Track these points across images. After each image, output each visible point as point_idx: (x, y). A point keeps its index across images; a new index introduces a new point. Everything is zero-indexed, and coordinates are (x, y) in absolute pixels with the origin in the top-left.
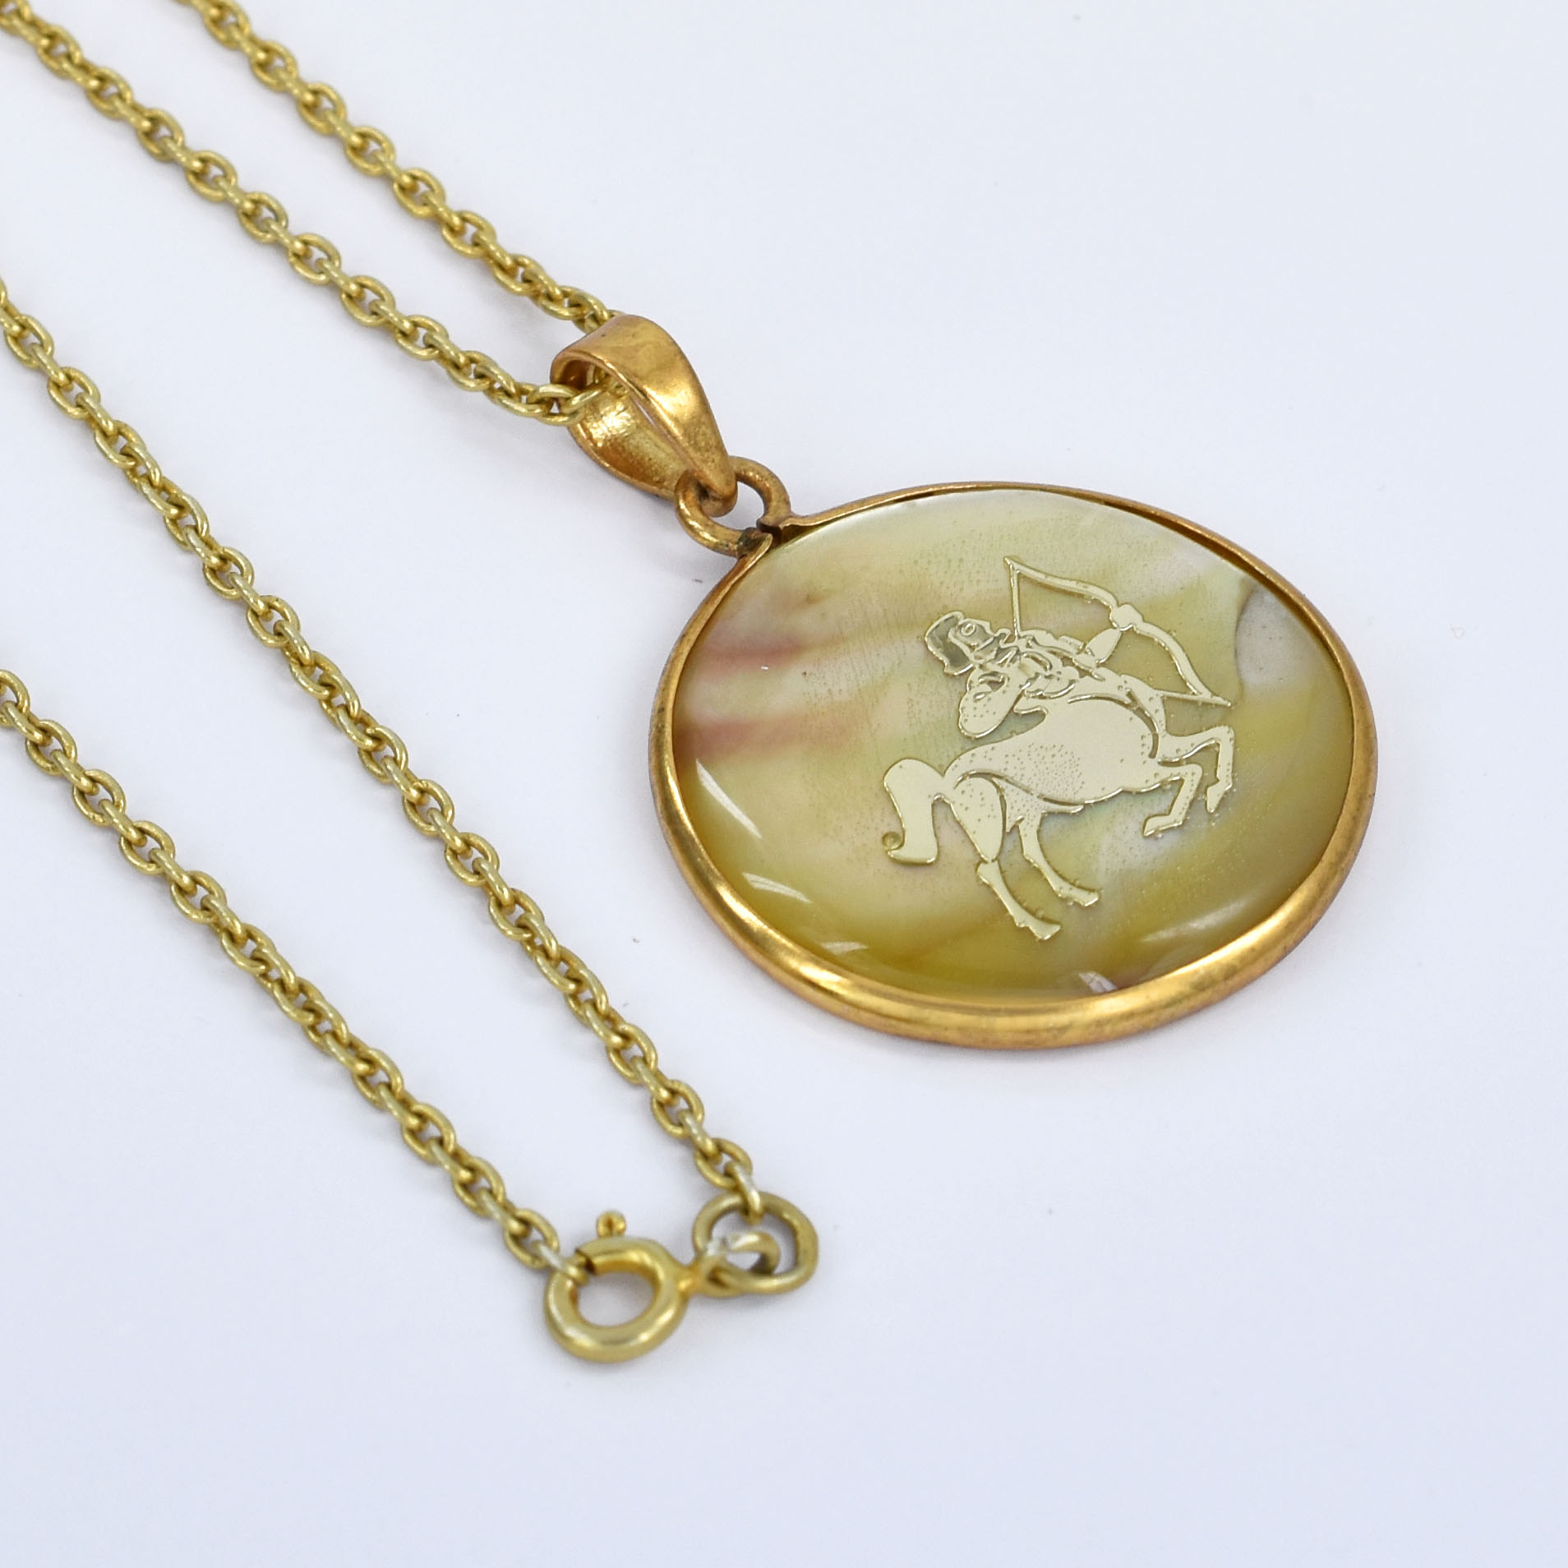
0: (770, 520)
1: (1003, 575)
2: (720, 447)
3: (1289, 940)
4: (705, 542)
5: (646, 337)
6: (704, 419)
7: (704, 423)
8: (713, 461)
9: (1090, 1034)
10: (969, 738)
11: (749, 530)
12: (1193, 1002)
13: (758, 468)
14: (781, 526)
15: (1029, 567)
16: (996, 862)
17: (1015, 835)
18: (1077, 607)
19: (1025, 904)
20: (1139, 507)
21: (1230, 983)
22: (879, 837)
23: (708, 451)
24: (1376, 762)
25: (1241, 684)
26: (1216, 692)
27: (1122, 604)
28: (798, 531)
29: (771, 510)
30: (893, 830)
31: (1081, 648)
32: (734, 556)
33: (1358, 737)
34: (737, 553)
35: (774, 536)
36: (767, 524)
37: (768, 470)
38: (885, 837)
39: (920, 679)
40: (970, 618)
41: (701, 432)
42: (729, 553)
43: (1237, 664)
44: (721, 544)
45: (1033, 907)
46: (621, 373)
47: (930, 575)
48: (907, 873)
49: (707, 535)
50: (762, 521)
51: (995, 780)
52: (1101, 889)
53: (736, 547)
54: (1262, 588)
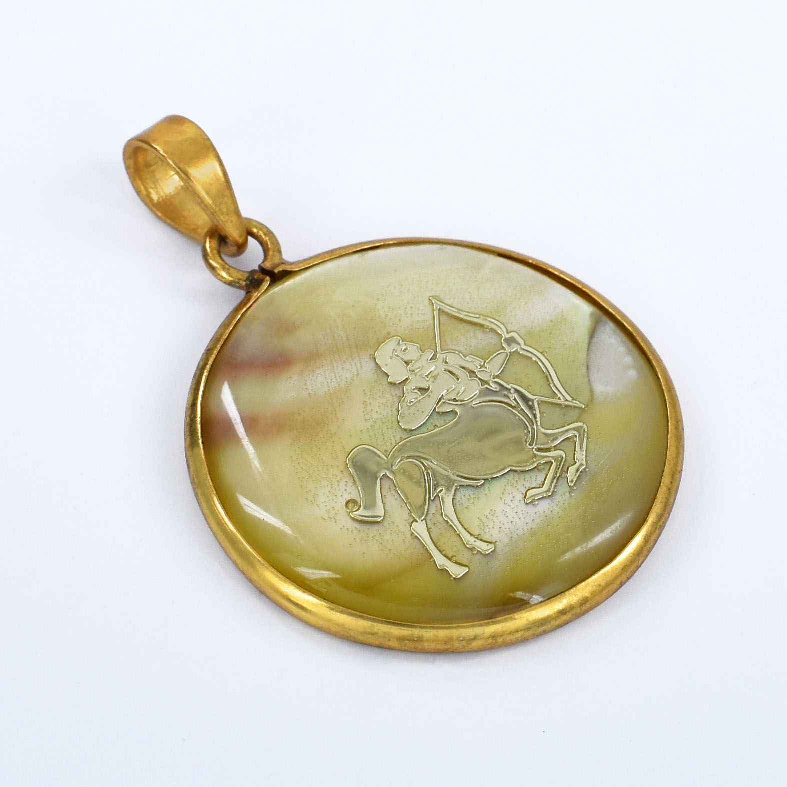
0: (268, 265)
1: (428, 310)
2: (237, 212)
3: (624, 577)
4: (223, 280)
5: (190, 132)
6: (227, 193)
7: (226, 196)
8: (232, 222)
9: (488, 644)
10: (405, 430)
11: (253, 272)
12: (558, 622)
13: (261, 226)
14: (276, 271)
15: (445, 304)
16: (424, 521)
17: (437, 502)
18: (479, 334)
19: (444, 552)
20: (521, 258)
21: (584, 608)
22: (344, 503)
23: (228, 215)
24: (683, 447)
25: (592, 391)
26: (575, 398)
27: (510, 332)
28: (286, 274)
29: (269, 258)
30: (353, 498)
31: (482, 364)
32: (243, 290)
33: (671, 430)
34: (245, 288)
35: (270, 277)
36: (265, 268)
37: (266, 227)
38: (347, 503)
39: (371, 386)
40: (406, 341)
41: (224, 202)
42: (240, 287)
43: (588, 376)
44: (234, 282)
45: (450, 555)
46: (170, 159)
47: (378, 310)
48: (365, 528)
49: (224, 274)
50: (262, 265)
51: (422, 460)
52: (496, 541)
53: (244, 283)
54: (605, 319)
